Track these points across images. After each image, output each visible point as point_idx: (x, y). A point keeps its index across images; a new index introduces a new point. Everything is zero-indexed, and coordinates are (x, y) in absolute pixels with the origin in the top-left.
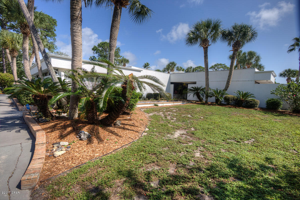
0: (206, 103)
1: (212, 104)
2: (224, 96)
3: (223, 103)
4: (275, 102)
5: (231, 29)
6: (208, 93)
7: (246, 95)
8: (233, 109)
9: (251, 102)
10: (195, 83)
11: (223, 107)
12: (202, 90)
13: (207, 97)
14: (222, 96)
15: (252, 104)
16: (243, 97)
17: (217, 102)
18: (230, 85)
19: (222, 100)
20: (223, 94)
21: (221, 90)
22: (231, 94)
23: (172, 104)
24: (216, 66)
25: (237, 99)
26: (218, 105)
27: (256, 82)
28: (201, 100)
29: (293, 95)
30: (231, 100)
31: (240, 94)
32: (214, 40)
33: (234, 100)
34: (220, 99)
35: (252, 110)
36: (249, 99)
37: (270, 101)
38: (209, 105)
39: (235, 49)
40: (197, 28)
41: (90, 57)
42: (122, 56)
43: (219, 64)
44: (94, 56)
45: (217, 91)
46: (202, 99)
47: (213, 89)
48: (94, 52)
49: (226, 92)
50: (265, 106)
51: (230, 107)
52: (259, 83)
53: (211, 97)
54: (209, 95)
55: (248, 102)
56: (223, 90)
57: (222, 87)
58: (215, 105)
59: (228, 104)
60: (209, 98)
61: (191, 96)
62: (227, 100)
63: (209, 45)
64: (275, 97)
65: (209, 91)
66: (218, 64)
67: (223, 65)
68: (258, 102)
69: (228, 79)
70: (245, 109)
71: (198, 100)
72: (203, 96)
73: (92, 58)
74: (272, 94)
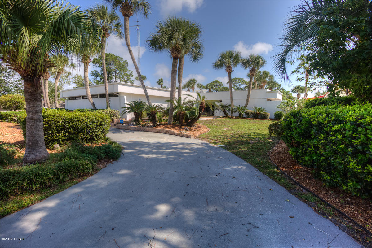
0: (231, 117)
1: (236, 118)
2: (245, 111)
3: (244, 116)
4: (279, 114)
5: (248, 58)
6: (233, 109)
7: (260, 110)
8: (252, 120)
9: (264, 114)
10: (221, 101)
11: (245, 120)
12: (227, 107)
13: (232, 112)
14: (243, 111)
15: (265, 116)
16: (258, 111)
17: (240, 116)
18: (249, 102)
19: (244, 114)
20: (244, 110)
21: (243, 107)
22: (250, 109)
23: (207, 119)
24: (234, 80)
25: (255, 113)
26: (241, 118)
27: (268, 100)
28: (226, 115)
29: (290, 108)
30: (251, 114)
31: (256, 109)
32: (235, 65)
33: (252, 114)
34: (242, 113)
35: (265, 120)
36: (263, 112)
37: (277, 113)
38: (234, 118)
39: (252, 74)
40: (223, 57)
41: (92, 72)
42: (130, 71)
43: (237, 78)
44: (96, 71)
45: (240, 107)
46: (228, 114)
47: (237, 105)
48: (94, 65)
49: (247, 108)
50: (273, 117)
51: (250, 119)
52: (271, 100)
53: (235, 112)
54: (234, 110)
55: (262, 115)
56: (244, 107)
57: (243, 104)
58: (239, 118)
59: (248, 117)
60: (233, 113)
61: (218, 112)
62: (247, 114)
63: (232, 71)
64: (279, 110)
65: (234, 108)
66: (235, 78)
67: (241, 79)
68: (269, 114)
69: (247, 98)
70: (260, 120)
71: (225, 116)
72: (229, 111)
73: (94, 72)
74: (277, 108)
